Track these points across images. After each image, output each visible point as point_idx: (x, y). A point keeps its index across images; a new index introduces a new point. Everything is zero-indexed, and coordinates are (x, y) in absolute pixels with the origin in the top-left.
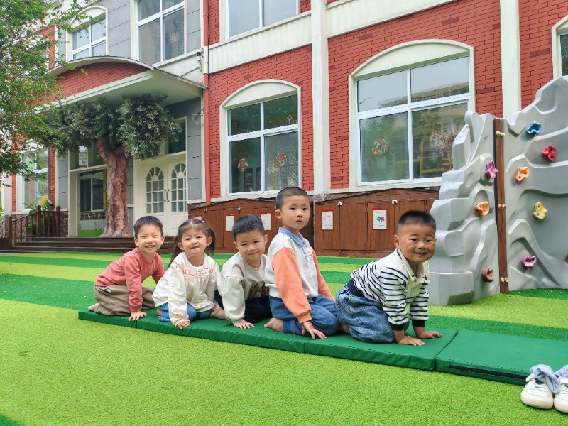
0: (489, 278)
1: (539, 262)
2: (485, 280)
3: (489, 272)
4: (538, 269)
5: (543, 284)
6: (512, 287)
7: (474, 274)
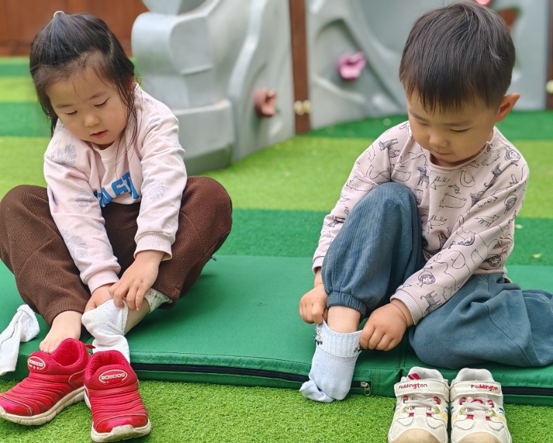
0: (267, 109)
1: (369, 67)
2: (260, 115)
3: (268, 99)
4: (368, 80)
5: (376, 108)
6: (317, 121)
7: (234, 108)
